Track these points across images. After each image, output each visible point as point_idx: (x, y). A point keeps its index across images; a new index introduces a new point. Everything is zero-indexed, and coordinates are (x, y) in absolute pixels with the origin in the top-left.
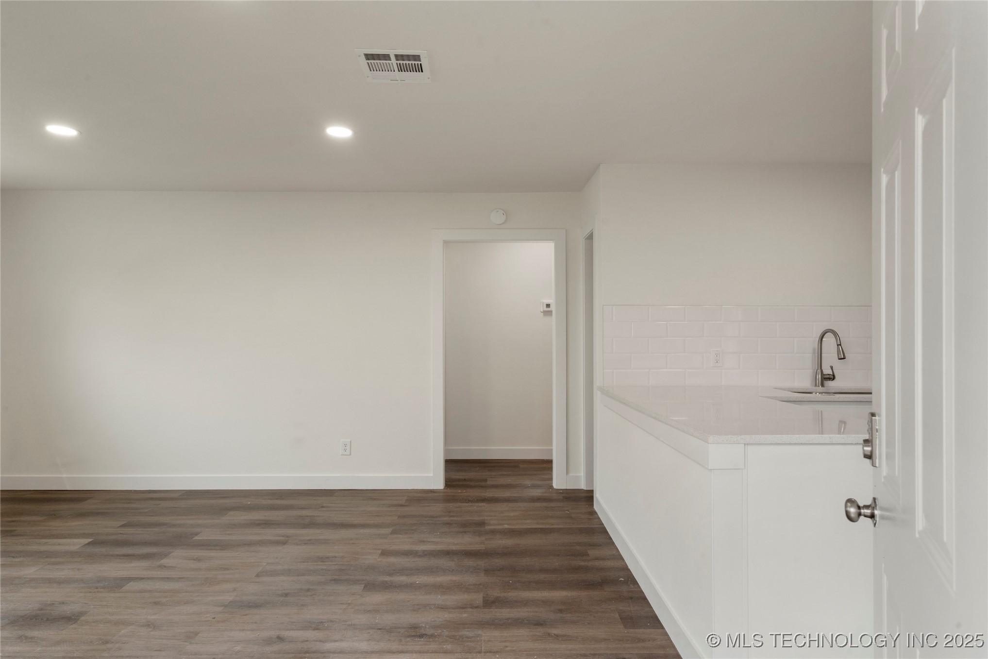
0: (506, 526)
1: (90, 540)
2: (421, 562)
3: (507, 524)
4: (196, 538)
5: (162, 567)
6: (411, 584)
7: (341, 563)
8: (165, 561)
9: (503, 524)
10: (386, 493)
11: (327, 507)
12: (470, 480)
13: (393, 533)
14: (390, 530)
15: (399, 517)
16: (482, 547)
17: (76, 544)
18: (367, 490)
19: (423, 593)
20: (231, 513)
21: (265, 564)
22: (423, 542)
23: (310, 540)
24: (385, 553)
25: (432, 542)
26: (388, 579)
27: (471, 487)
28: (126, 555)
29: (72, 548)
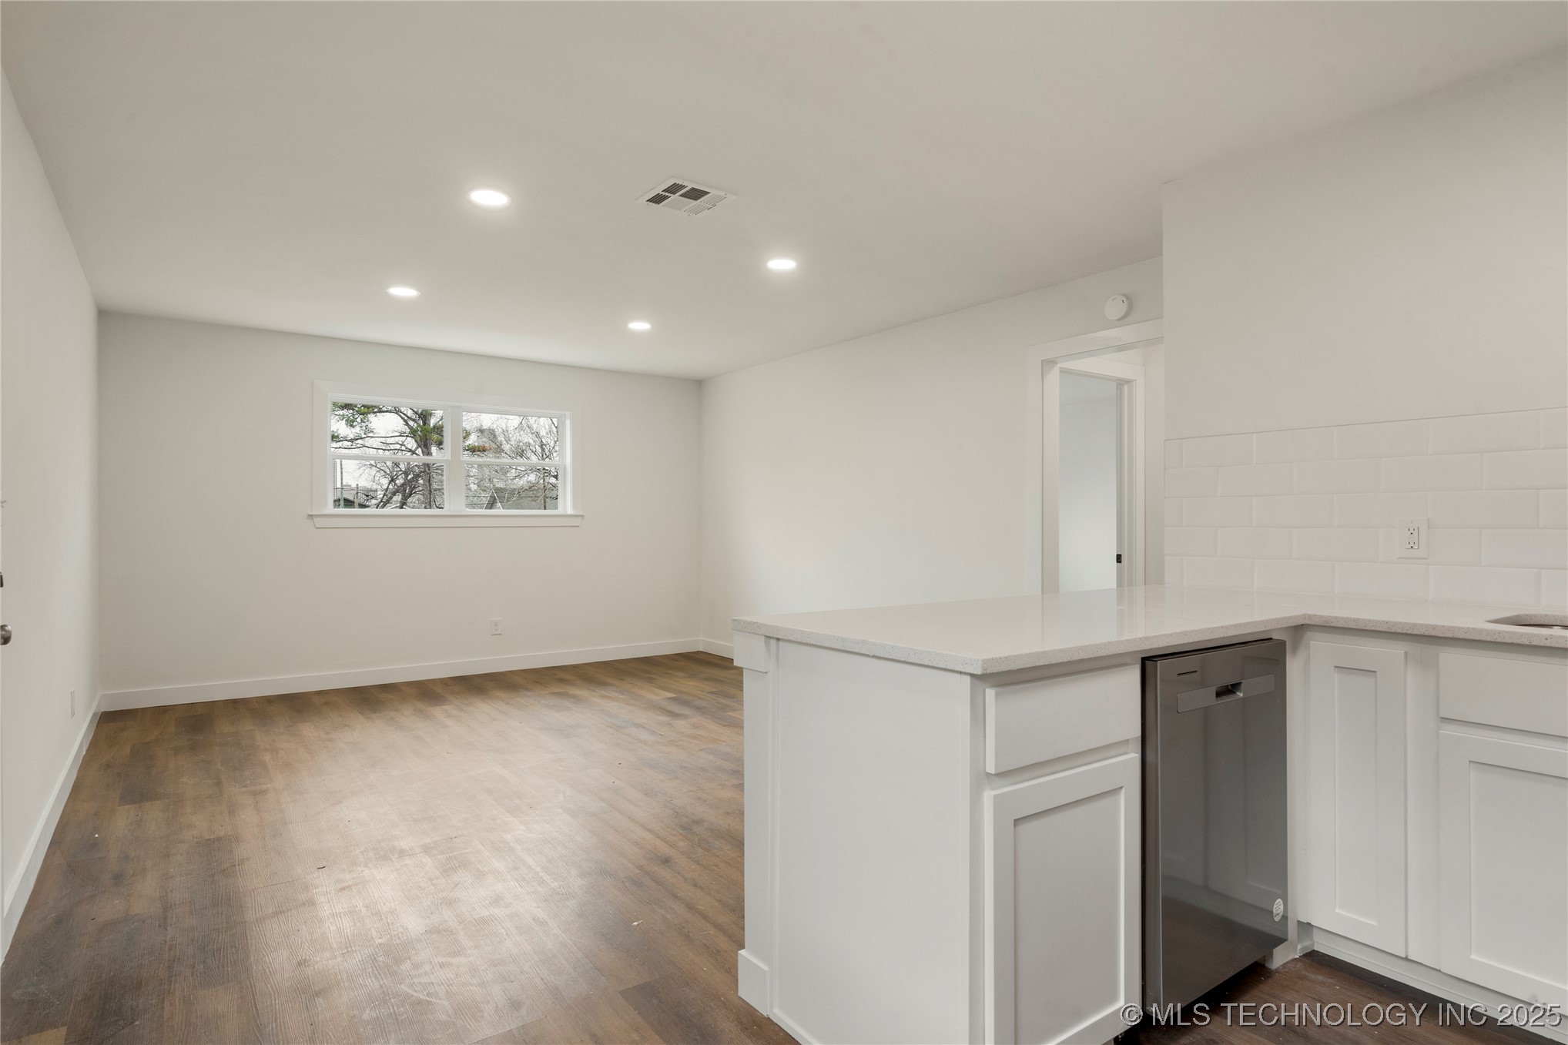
28: (669, 711)
29: (656, 698)
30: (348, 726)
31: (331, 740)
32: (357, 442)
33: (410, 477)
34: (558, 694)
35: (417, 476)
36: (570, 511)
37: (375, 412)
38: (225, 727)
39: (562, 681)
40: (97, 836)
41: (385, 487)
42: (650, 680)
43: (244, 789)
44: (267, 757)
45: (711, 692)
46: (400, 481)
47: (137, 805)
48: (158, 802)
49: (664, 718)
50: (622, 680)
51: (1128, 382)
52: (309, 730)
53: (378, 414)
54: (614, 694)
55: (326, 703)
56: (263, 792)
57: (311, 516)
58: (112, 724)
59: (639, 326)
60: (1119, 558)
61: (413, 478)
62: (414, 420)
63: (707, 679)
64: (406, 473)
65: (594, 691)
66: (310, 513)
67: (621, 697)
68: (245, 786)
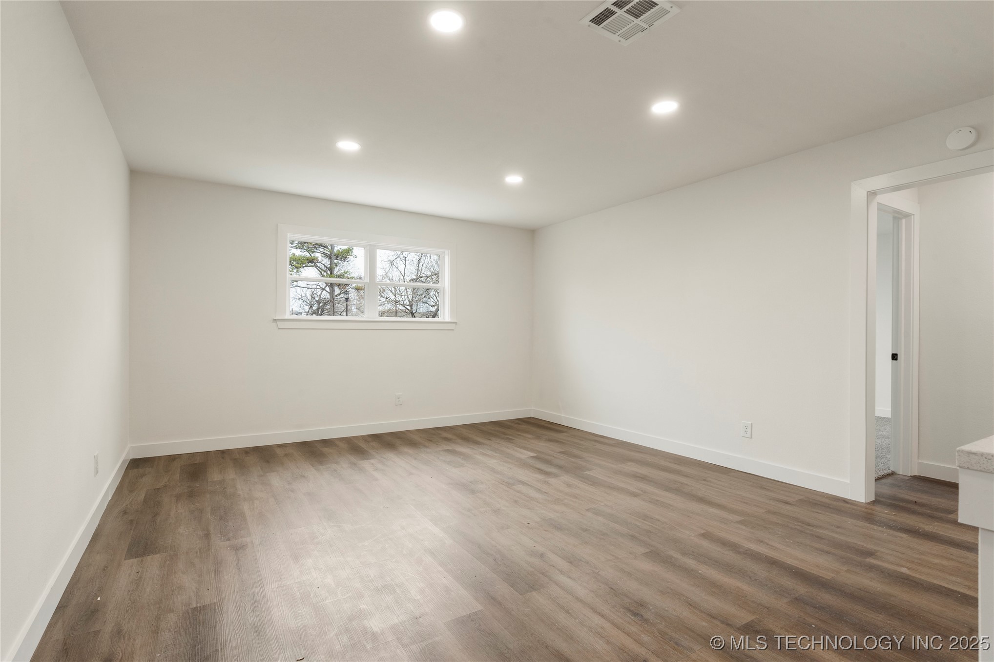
0: (904, 570)
1: (535, 455)
2: (729, 556)
3: (908, 568)
4: (587, 473)
5: (546, 483)
6: (692, 570)
7: (656, 526)
8: (552, 481)
9: (902, 566)
10: (784, 487)
11: (709, 481)
12: (922, 505)
13: (740, 522)
14: (739, 518)
15: (769, 512)
16: (828, 575)
17: (525, 455)
18: (767, 479)
19: (692, 583)
20: (630, 463)
21: (603, 504)
22: (760, 542)
23: (657, 501)
24: (706, 536)
25: (772, 546)
26: (677, 555)
27: (914, 512)
28: (539, 469)
29: (523, 457)
30: (304, 477)
31: (292, 491)
32: (293, 283)
33: (321, 305)
34: (448, 451)
35: (325, 304)
36: (448, 319)
37: (303, 267)
38: (214, 476)
39: (447, 439)
40: (99, 599)
41: (307, 311)
42: (509, 440)
43: (228, 543)
44: (245, 507)
45: (560, 452)
46: (314, 308)
47: (139, 559)
48: (157, 556)
49: (540, 477)
50: (490, 440)
51: (907, 216)
52: (277, 480)
53: (305, 268)
54: (490, 453)
55: (286, 455)
56: (243, 547)
57: (275, 320)
58: (136, 470)
59: (514, 179)
60: (894, 357)
61: (322, 305)
62: (325, 272)
63: (550, 440)
64: (319, 302)
65: (473, 449)
66: (275, 318)
67: (496, 454)
68: (228, 540)
